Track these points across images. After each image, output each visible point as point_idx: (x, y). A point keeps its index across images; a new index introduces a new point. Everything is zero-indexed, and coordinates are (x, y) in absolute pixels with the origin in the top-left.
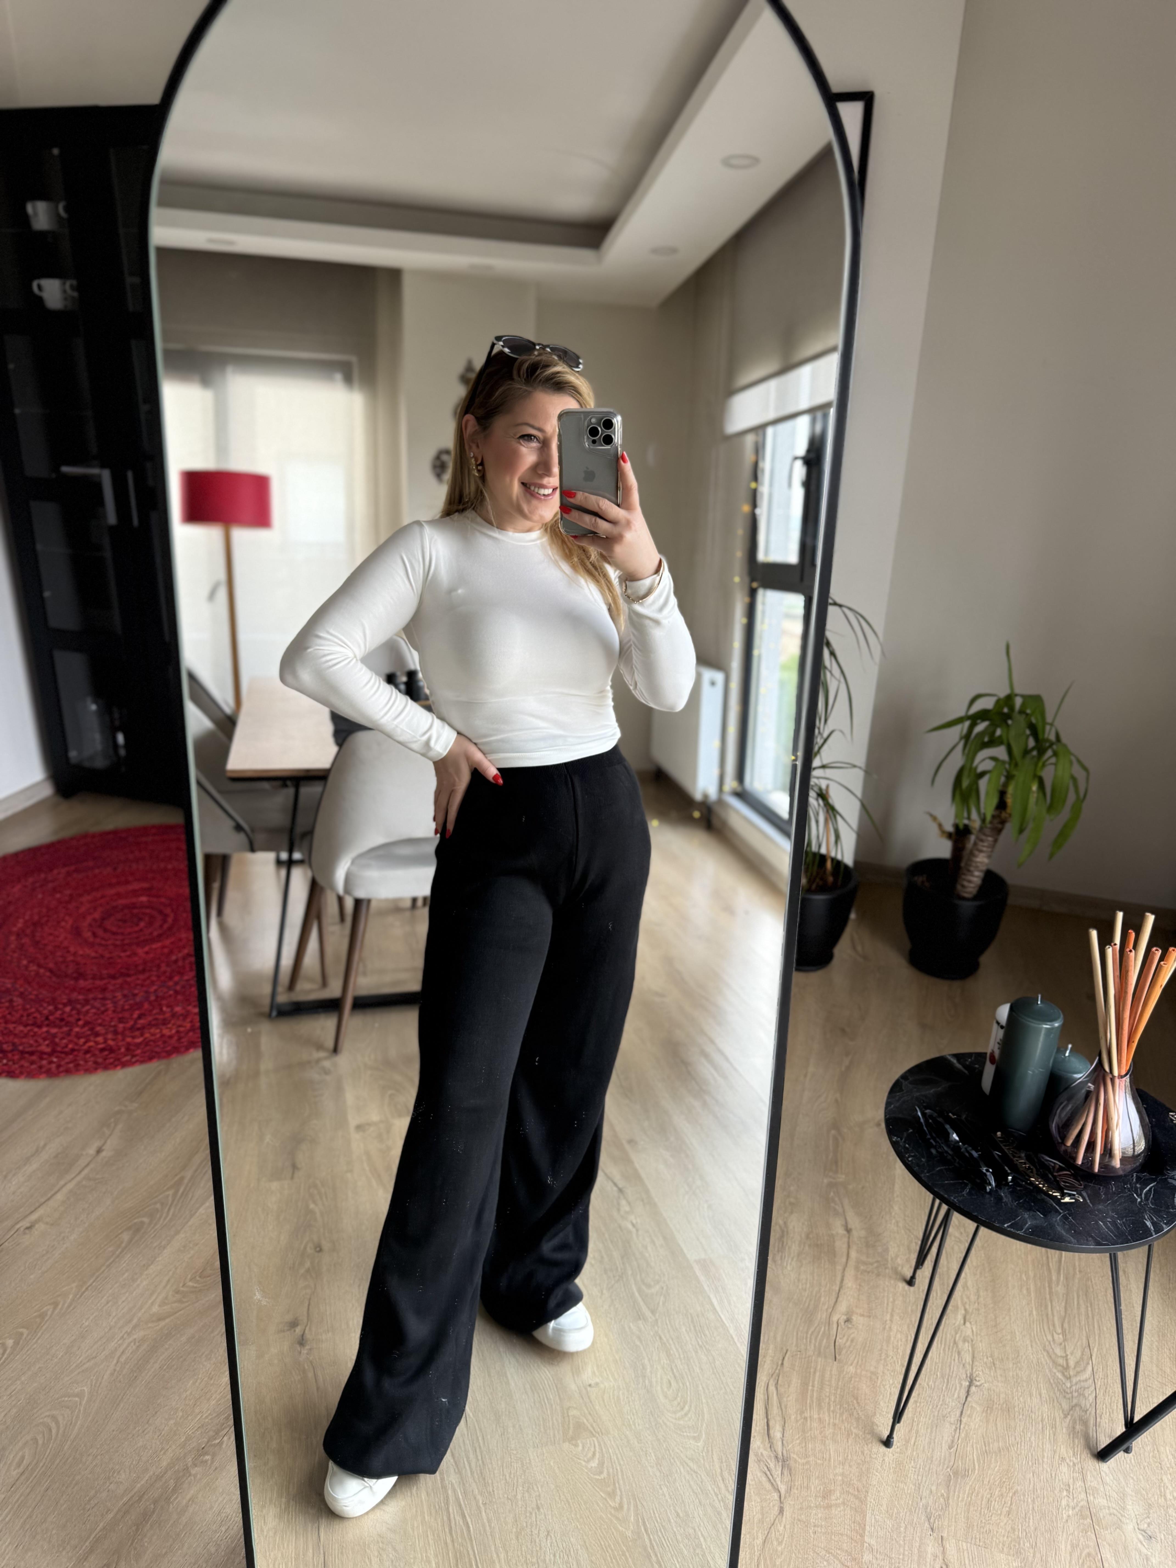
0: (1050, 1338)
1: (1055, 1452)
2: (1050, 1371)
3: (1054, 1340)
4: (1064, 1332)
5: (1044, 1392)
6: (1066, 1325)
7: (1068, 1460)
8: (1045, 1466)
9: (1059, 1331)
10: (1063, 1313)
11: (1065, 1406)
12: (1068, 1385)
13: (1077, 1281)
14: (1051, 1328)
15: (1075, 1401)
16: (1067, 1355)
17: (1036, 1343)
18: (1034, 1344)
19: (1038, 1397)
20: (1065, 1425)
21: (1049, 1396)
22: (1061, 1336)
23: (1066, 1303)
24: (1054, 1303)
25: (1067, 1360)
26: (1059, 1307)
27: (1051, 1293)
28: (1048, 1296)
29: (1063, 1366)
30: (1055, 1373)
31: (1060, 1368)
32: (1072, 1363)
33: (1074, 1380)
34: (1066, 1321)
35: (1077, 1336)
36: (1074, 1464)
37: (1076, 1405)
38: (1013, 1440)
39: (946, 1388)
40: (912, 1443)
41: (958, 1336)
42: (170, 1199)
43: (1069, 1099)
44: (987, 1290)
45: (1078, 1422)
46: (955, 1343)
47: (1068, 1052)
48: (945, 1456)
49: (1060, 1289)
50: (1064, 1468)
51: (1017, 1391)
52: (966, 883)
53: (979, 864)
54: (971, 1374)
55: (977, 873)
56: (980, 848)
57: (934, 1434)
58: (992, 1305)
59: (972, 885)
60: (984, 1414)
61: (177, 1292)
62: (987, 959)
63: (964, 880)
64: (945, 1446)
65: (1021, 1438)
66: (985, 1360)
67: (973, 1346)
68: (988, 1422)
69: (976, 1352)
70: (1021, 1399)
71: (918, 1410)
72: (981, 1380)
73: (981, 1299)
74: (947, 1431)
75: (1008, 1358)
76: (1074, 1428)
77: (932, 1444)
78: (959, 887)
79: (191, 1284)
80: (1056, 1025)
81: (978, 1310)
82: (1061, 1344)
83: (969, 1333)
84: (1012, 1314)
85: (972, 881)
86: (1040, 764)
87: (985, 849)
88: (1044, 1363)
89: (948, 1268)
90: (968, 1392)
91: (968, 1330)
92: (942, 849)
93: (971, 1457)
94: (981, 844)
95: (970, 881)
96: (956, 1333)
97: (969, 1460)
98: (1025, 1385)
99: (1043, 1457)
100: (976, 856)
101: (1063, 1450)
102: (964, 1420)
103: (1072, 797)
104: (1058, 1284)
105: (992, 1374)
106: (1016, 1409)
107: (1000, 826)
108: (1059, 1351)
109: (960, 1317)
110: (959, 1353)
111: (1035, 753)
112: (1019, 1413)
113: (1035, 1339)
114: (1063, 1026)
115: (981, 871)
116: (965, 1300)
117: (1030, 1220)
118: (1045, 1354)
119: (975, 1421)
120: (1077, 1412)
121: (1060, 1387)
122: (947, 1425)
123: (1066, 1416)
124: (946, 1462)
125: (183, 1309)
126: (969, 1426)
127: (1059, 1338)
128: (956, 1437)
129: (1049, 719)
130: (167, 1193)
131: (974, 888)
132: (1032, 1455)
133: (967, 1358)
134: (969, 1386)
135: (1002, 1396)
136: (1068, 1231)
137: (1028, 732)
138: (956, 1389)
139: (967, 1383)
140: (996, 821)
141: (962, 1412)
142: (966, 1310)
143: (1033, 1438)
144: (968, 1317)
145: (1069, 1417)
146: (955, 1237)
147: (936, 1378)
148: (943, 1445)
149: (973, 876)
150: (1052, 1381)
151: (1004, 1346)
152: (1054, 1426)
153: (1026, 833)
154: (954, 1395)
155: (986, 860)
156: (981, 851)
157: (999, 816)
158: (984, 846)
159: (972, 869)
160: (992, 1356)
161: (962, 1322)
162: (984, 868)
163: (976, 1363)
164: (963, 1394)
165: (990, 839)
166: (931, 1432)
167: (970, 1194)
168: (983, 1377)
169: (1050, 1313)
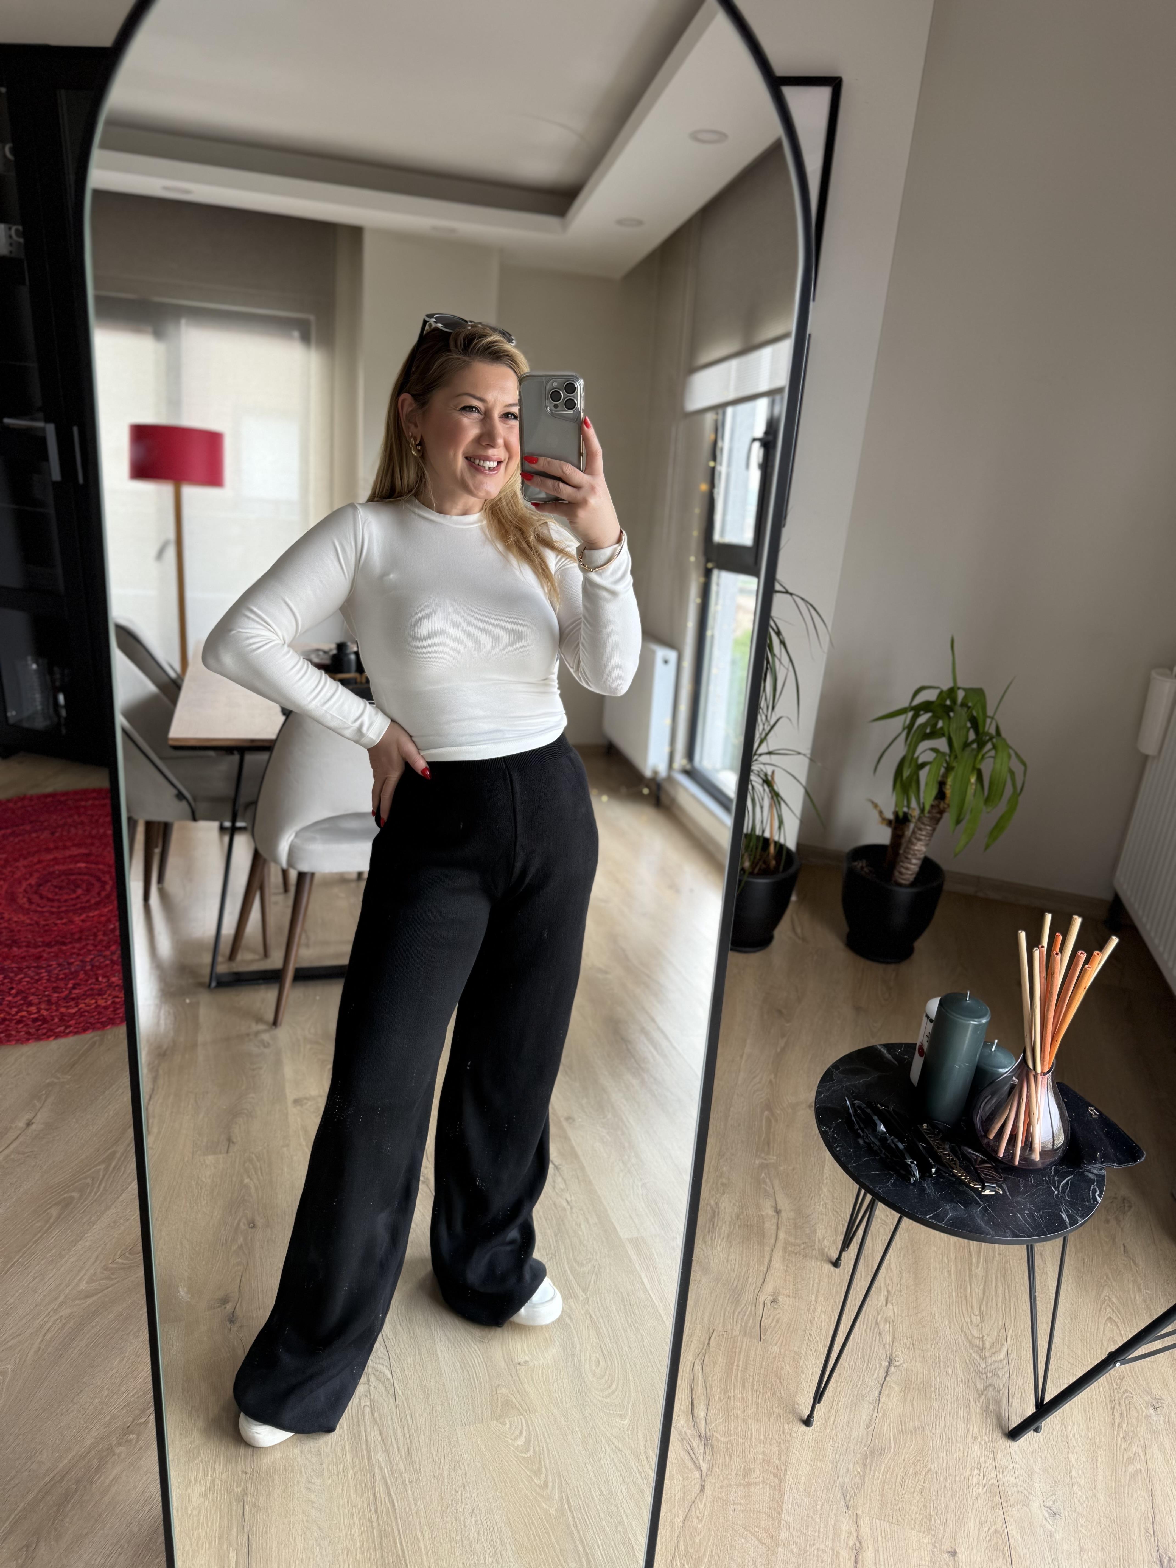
0: (968, 1319)
1: (968, 1431)
2: (967, 1351)
3: (971, 1321)
4: (981, 1314)
5: (960, 1372)
6: (984, 1308)
7: (980, 1439)
8: (958, 1445)
9: (977, 1313)
10: (981, 1295)
11: (980, 1387)
12: (984, 1365)
13: (996, 1263)
14: (970, 1310)
15: (989, 1382)
16: (983, 1337)
17: (954, 1324)
18: (952, 1327)
19: (954, 1377)
20: (979, 1404)
21: (965, 1376)
22: (978, 1318)
23: (985, 1285)
24: (973, 1285)
25: (983, 1341)
26: (978, 1289)
27: (970, 1276)
28: (967, 1279)
29: (979, 1347)
30: (971, 1354)
31: (976, 1349)
32: (987, 1344)
33: (989, 1361)
34: (984, 1303)
35: (994, 1316)
36: (986, 1443)
37: (990, 1385)
38: (929, 1419)
39: (866, 1368)
40: (832, 1422)
41: (879, 1317)
42: (101, 1174)
43: (993, 1094)
44: (909, 1272)
45: (991, 1402)
46: (877, 1323)
47: (994, 1047)
48: (862, 1436)
49: (979, 1271)
50: (976, 1447)
51: (934, 1371)
52: (903, 870)
53: (917, 852)
54: (891, 1355)
55: (914, 861)
56: (918, 836)
57: (852, 1413)
58: (913, 1287)
59: (910, 872)
60: (902, 1394)
61: (106, 1268)
62: (920, 944)
63: (902, 867)
64: (863, 1425)
65: (936, 1418)
66: (905, 1341)
67: (893, 1326)
68: (905, 1401)
69: (896, 1333)
70: (938, 1379)
71: (839, 1389)
72: (900, 1360)
73: (904, 1281)
74: (866, 1410)
75: (926, 1339)
76: (987, 1407)
77: (851, 1423)
78: (896, 874)
79: (120, 1260)
80: (984, 1021)
81: (901, 1291)
82: (978, 1325)
83: (890, 1314)
84: (932, 1295)
85: (910, 868)
86: (980, 757)
87: (923, 838)
88: (961, 1343)
89: (873, 1251)
90: (887, 1372)
91: (889, 1311)
92: (881, 836)
93: (887, 1436)
94: (919, 832)
95: (907, 869)
96: (878, 1314)
97: (886, 1439)
98: (942, 1365)
99: (957, 1436)
100: (915, 845)
101: (976, 1429)
102: (883, 1399)
103: (1009, 790)
104: (978, 1267)
105: (911, 1354)
106: (933, 1389)
107: (938, 816)
108: (976, 1333)
109: (882, 1299)
110: (880, 1334)
111: (975, 746)
112: (935, 1392)
113: (953, 1320)
114: (989, 1023)
115: (918, 859)
116: (888, 1281)
117: (951, 1211)
118: (962, 1335)
119: (893, 1401)
120: (991, 1393)
121: (975, 1368)
122: (866, 1405)
123: (980, 1396)
124: (864, 1442)
125: (112, 1285)
126: (887, 1405)
127: (976, 1319)
128: (874, 1416)
129: (990, 712)
130: (98, 1168)
131: (911, 875)
132: (946, 1434)
133: (889, 1339)
134: (889, 1366)
135: (920, 1376)
136: (987, 1223)
137: (969, 725)
138: (876, 1369)
139: (887, 1364)
140: (934, 811)
141: (880, 1392)
142: (888, 1291)
143: (948, 1417)
144: (889, 1299)
145: (983, 1397)
146: (881, 1219)
147: (857, 1359)
148: (862, 1424)
149: (911, 863)
150: (968, 1361)
151: (924, 1327)
152: (968, 1406)
153: (963, 824)
154: (873, 1375)
155: (924, 849)
156: (919, 840)
157: (938, 806)
158: (923, 834)
159: (910, 856)
160: (911, 1337)
161: (884, 1303)
162: (922, 856)
163: (896, 1344)
164: (882, 1374)
165: (928, 828)
166: (851, 1411)
167: (894, 1185)
168: (902, 1357)
169: (969, 1295)
